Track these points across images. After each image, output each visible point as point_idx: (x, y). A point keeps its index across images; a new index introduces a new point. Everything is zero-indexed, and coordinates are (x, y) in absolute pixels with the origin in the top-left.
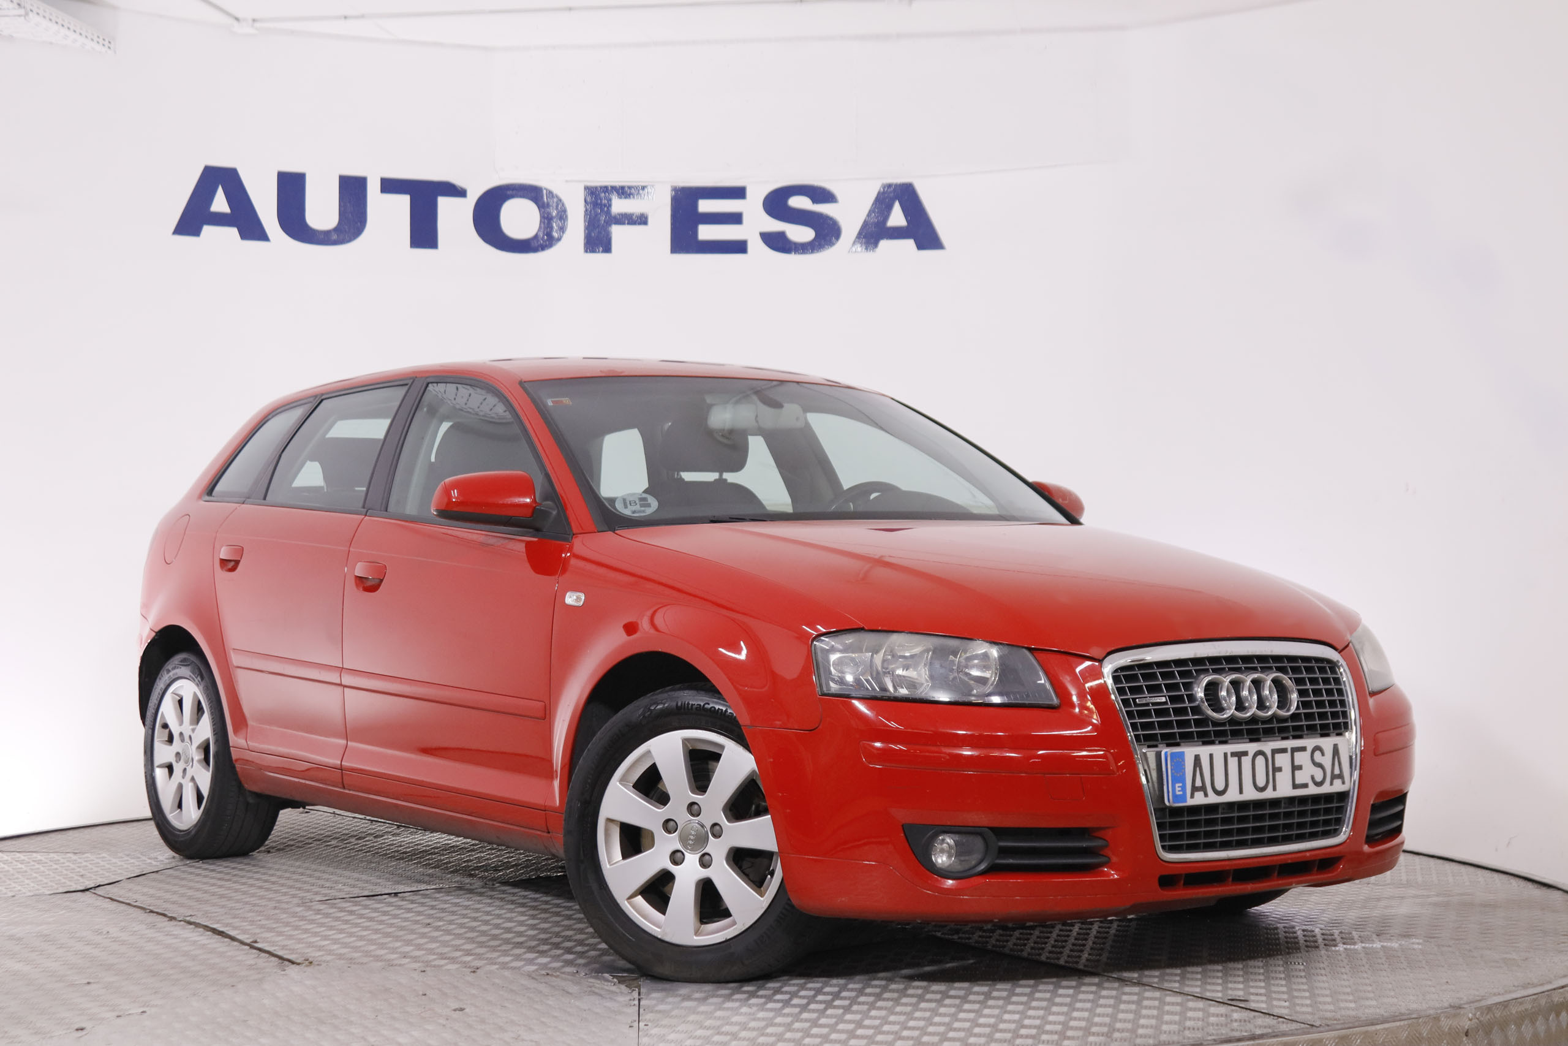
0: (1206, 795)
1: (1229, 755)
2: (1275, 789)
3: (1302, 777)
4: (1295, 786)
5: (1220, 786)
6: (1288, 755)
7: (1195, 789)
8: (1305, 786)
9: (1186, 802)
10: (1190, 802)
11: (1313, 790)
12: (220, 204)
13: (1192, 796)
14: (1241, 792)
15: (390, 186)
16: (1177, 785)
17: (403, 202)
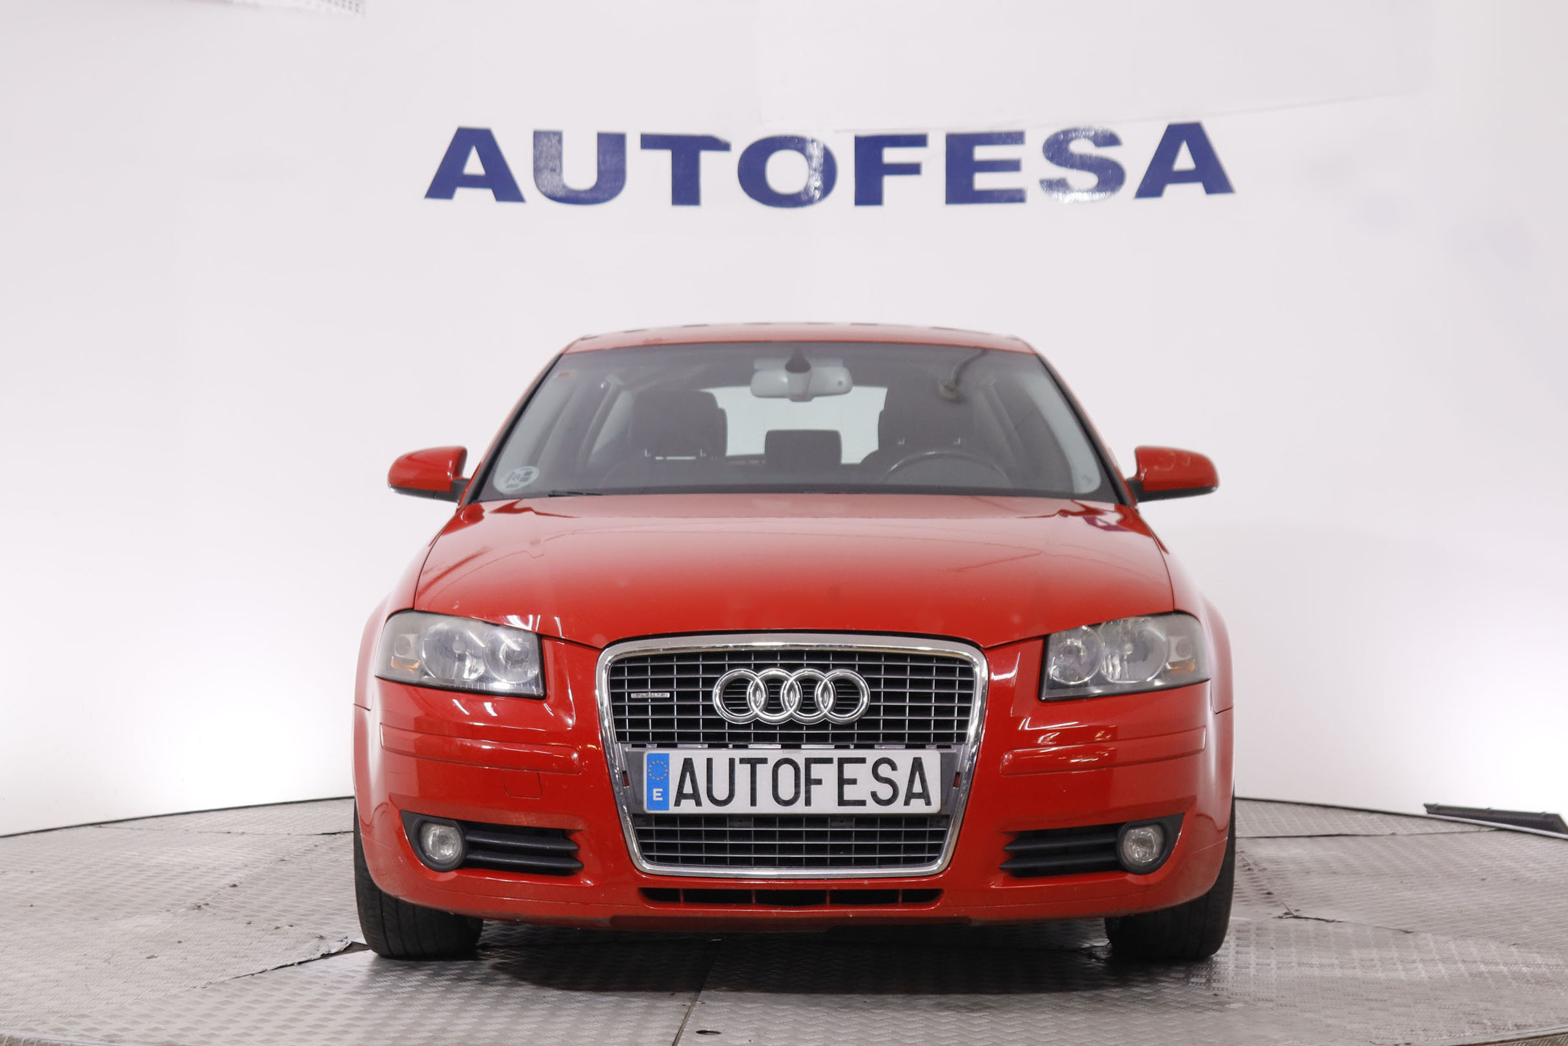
0: (698, 803)
1: (737, 762)
2: (808, 802)
3: (850, 793)
4: (842, 802)
5: (721, 792)
6: (834, 766)
7: (681, 796)
8: (862, 803)
9: (668, 809)
10: (673, 810)
11: (872, 808)
12: (474, 165)
13: (677, 803)
14: (753, 802)
15: (650, 142)
16: (655, 790)
17: (663, 158)
